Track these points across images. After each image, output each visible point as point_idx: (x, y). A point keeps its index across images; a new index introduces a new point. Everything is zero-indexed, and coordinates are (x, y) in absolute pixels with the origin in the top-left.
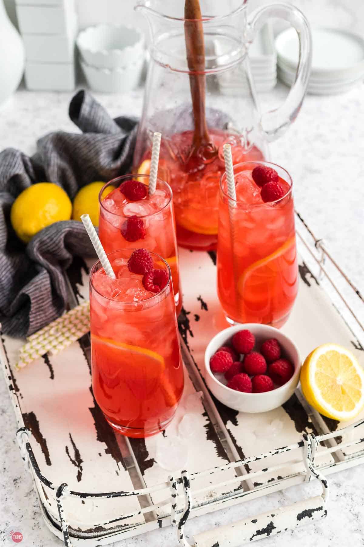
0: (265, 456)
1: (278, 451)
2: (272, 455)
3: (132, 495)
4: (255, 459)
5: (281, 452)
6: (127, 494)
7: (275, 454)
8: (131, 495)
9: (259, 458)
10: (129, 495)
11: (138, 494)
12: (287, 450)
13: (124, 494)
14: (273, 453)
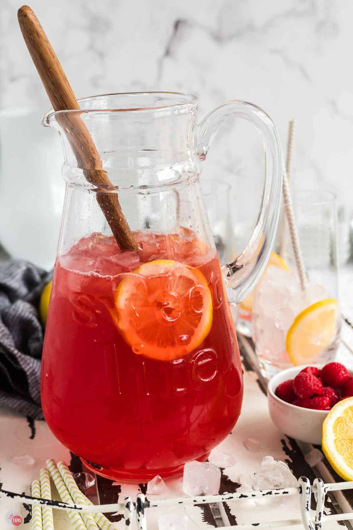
0: (254, 494)
1: (271, 492)
2: (263, 495)
3: (73, 508)
4: (240, 495)
5: (276, 494)
6: (67, 505)
7: (267, 494)
8: (71, 508)
9: (245, 495)
10: (69, 507)
11: (81, 509)
12: (283, 492)
13: (63, 505)
14: (265, 492)
